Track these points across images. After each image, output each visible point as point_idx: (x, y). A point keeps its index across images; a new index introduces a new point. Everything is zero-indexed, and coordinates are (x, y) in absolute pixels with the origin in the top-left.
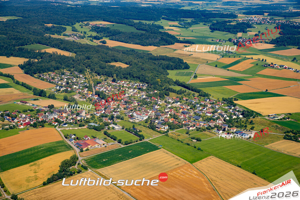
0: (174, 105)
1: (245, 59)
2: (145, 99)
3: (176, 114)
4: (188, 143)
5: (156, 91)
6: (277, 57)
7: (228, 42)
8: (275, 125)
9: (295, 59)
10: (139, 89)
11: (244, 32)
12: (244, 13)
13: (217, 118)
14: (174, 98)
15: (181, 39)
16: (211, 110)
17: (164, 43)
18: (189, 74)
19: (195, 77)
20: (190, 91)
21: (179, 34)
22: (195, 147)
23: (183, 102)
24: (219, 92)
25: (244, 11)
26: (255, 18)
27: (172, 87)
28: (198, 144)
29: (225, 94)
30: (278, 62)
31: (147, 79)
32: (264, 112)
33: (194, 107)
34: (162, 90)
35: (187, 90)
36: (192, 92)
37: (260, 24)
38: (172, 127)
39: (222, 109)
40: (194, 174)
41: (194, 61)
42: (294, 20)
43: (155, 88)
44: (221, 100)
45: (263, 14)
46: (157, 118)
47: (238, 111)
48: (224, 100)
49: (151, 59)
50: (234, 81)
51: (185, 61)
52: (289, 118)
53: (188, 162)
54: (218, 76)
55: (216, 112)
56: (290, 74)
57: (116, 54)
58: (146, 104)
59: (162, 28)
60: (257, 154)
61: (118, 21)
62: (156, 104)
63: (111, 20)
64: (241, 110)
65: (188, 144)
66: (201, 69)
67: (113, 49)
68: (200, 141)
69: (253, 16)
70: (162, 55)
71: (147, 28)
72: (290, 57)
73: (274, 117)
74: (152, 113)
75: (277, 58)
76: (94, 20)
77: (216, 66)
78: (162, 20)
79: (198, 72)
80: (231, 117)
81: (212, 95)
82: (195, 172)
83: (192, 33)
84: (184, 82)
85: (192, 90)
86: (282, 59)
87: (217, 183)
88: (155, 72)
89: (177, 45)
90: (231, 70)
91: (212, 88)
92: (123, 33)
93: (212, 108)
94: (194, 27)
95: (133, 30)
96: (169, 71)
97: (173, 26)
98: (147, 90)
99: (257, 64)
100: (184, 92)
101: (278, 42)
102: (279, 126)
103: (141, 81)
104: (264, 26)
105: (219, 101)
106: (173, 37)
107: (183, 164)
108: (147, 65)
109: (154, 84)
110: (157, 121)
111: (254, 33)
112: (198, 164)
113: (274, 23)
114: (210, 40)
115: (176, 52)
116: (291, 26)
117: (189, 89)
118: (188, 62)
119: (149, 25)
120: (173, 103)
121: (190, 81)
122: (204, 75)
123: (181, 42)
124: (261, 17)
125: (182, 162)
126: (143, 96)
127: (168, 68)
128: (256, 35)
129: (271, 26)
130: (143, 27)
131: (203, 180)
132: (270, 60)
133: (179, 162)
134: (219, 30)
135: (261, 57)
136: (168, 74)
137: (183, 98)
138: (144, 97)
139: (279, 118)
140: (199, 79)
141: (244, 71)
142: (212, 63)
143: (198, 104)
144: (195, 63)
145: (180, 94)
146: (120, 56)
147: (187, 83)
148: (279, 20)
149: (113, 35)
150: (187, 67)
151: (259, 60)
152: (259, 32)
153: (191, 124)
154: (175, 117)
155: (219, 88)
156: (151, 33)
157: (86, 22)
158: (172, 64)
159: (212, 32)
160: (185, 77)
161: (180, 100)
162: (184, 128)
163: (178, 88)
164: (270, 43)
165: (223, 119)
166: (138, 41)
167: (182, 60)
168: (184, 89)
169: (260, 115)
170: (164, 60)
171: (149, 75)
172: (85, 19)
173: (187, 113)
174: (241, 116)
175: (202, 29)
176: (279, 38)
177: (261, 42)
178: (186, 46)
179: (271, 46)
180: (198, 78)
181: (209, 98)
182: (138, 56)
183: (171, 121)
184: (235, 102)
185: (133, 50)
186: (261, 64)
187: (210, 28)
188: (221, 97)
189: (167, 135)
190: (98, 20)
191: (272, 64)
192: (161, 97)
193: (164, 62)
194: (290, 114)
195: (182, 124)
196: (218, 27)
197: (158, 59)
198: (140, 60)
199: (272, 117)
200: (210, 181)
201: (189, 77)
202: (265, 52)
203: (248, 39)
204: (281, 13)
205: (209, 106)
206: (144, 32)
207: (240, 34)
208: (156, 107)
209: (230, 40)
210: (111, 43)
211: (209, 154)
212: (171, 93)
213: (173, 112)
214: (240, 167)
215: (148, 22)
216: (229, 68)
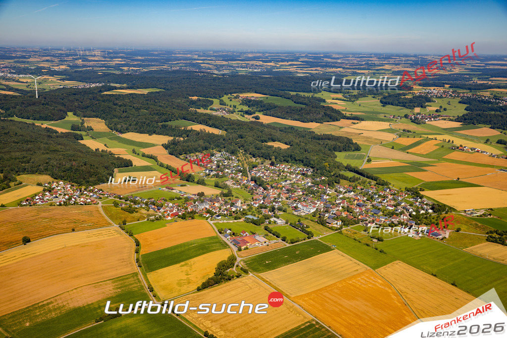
0: (347, 195)
1: (427, 139)
2: (310, 187)
3: (350, 206)
4: (368, 243)
5: (323, 178)
6: (466, 137)
7: (404, 119)
8: (474, 222)
9: (488, 140)
10: (303, 174)
11: (422, 107)
12: (420, 85)
13: (402, 213)
14: (346, 186)
15: (348, 114)
16: (392, 203)
17: (328, 119)
18: (361, 157)
19: (369, 161)
20: (365, 179)
21: (344, 108)
22: (377, 249)
23: (358, 192)
24: (399, 180)
25: (419, 82)
26: (434, 90)
27: (342, 173)
28: (380, 245)
29: (407, 183)
30: (468, 144)
31: (312, 162)
32: (459, 207)
33: (371, 198)
34: (331, 176)
35: (362, 178)
36: (368, 180)
37: (441, 97)
38: (345, 222)
39: (407, 202)
40: (379, 283)
41: (365, 141)
42: (481, 93)
43: (322, 174)
44: (404, 190)
45: (444, 86)
46: (327, 211)
47: (426, 204)
48: (408, 190)
49: (314, 138)
50: (417, 167)
51: (354, 141)
52: (490, 215)
53: (369, 268)
54: (397, 160)
55: (399, 204)
56: (486, 159)
57: (273, 132)
58: (313, 193)
59: (324, 101)
60: (455, 259)
61: (272, 93)
62: (325, 193)
63: (265, 92)
64: (430, 202)
65: (368, 245)
66: (374, 151)
67: (269, 126)
68: (382, 241)
69: (432, 88)
70: (327, 133)
71: (306, 101)
72: (482, 138)
73: (472, 213)
74: (320, 204)
75: (465, 139)
76: (245, 92)
77: (393, 148)
78: (323, 92)
79: (371, 155)
80: (418, 211)
81: (392, 183)
82: (379, 281)
83: (360, 108)
84: (357, 167)
85: (368, 177)
86: (472, 140)
87: (408, 296)
88: (322, 155)
89: (343, 122)
90: (411, 153)
91: (391, 175)
92: (280, 107)
93: (394, 199)
94: (361, 101)
95: (290, 103)
96: (336, 153)
97: (337, 99)
98: (313, 177)
99: (443, 147)
100: (357, 179)
101: (465, 119)
102: (480, 224)
103: (304, 165)
104: (446, 100)
105: (402, 191)
106: (338, 112)
107: (363, 270)
108: (311, 146)
109: (321, 168)
110: (327, 215)
111: (435, 109)
112: (382, 270)
113: (458, 97)
114: (382, 116)
115: (342, 130)
116: (479, 101)
117: (364, 176)
118: (358, 143)
119: (308, 97)
120: (346, 192)
121: (363, 166)
122: (379, 158)
123: (348, 118)
124: (442, 90)
125: (362, 267)
126: (308, 183)
127: (335, 149)
128: (437, 111)
129: (454, 100)
130: (301, 100)
131: (390, 291)
132: (458, 142)
133: (358, 267)
134: (392, 105)
135: (447, 137)
136: (336, 157)
137: (357, 187)
138: (310, 184)
139: (478, 214)
140: (374, 164)
141: (427, 154)
142: (388, 144)
143: (375, 194)
144: (366, 143)
145: (354, 181)
146: (278, 134)
147: (360, 168)
148: (464, 93)
149: (268, 109)
150: (358, 148)
151: (444, 141)
152: (441, 107)
153: (369, 220)
154: (348, 210)
155: (399, 174)
156: (312, 107)
157: (235, 95)
158: (339, 144)
159: (383, 106)
160: (356, 161)
161: (354, 189)
162: (361, 224)
163: (350, 175)
164: (456, 121)
165: (408, 214)
166: (296, 117)
167: (351, 140)
168: (357, 176)
169: (454, 210)
170: (329, 139)
171: (314, 158)
172: (234, 91)
173: (363, 206)
174: (430, 211)
175: (371, 103)
176: (467, 115)
177: (445, 120)
178: (354, 123)
179: (457, 125)
180: (372, 163)
181: (389, 188)
182: (299, 134)
183: (344, 215)
184: (422, 193)
185: (292, 128)
186: (447, 145)
187: (381, 102)
188: (403, 186)
189: (340, 233)
190: (248, 92)
191: (461, 146)
192: (330, 184)
193: (330, 142)
194: (491, 209)
195: (358, 219)
196: (391, 101)
197: (322, 139)
198: (301, 139)
199: (469, 213)
200: (399, 294)
201: (361, 161)
202: (450, 131)
203: (427, 115)
204: (465, 85)
205: (390, 197)
206: (304, 106)
207: (417, 110)
208: (325, 197)
209: (406, 116)
210: (265, 119)
211: (395, 258)
212: (342, 181)
213: (346, 205)
214: (435, 276)
215: (306, 95)
216: (409, 151)
